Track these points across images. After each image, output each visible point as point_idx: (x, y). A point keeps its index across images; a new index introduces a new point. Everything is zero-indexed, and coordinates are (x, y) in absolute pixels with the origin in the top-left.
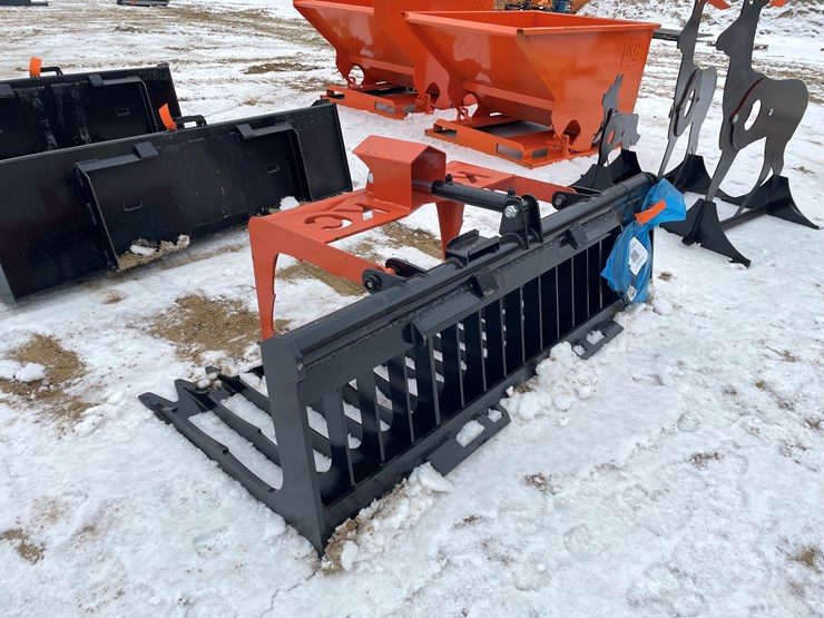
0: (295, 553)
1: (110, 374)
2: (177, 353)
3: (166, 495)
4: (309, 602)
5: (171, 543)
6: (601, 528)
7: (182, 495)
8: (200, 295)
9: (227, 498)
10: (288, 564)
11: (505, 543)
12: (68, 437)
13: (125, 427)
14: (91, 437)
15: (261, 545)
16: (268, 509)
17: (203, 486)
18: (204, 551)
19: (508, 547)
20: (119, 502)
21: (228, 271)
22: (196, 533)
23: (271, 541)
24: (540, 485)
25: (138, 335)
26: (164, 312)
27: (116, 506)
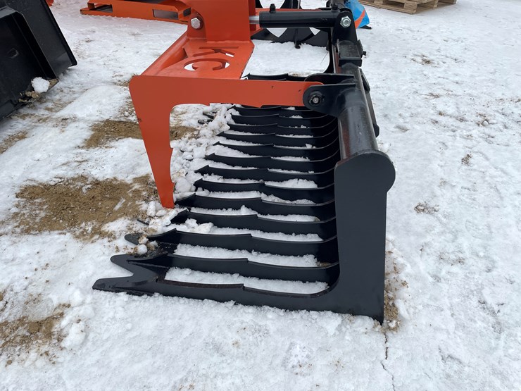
0: (363, 330)
1: (30, 283)
2: (77, 237)
3: (218, 348)
4: (407, 355)
5: (272, 381)
6: (476, 219)
7: (230, 342)
8: (32, 184)
9: (268, 323)
10: (365, 340)
11: (450, 251)
12: (63, 357)
13: (114, 318)
14: (89, 344)
15: (332, 340)
16: (312, 312)
17: (238, 325)
18: (298, 370)
19: (453, 252)
20: (186, 380)
21: (38, 156)
22: (278, 361)
23: (337, 333)
24: (423, 210)
25: (14, 239)
26: (14, 210)
27: (187, 385)
